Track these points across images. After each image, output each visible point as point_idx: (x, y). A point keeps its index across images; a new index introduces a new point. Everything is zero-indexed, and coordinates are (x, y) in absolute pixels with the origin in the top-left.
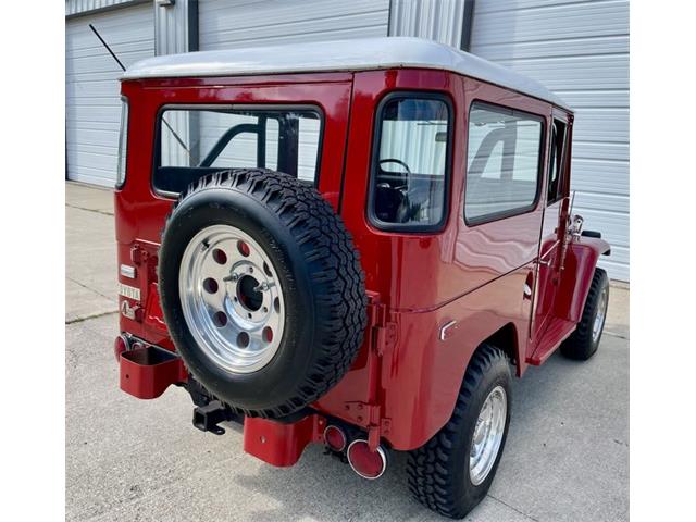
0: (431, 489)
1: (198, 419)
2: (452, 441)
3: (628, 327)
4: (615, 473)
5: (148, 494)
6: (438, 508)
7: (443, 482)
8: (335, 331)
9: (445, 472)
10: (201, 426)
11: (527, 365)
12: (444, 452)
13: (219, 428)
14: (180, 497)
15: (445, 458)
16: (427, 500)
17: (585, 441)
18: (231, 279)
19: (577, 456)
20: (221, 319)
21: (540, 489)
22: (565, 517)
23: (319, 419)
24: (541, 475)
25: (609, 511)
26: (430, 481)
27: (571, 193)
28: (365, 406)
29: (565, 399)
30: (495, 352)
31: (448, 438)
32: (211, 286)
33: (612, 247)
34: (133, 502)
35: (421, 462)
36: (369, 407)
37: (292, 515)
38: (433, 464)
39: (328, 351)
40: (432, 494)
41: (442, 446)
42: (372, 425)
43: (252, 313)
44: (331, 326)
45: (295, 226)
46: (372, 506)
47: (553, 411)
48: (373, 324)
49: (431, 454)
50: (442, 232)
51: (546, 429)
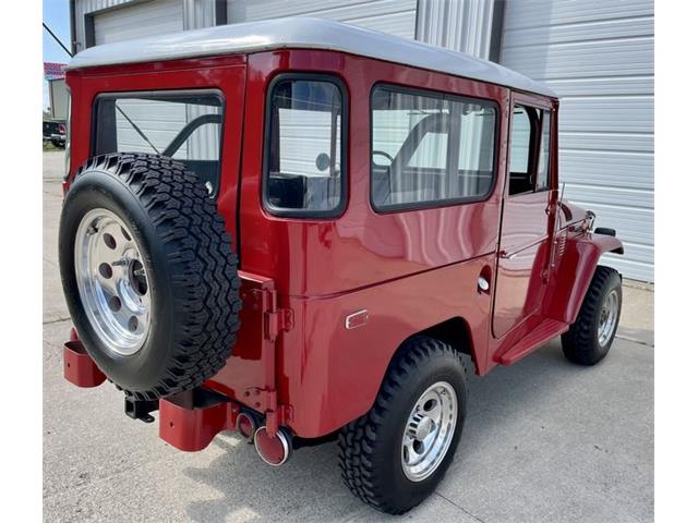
0: (358, 482)
1: (129, 407)
2: (377, 434)
3: (653, 333)
4: (582, 478)
5: (95, 480)
6: (369, 502)
7: (368, 474)
8: (195, 312)
9: (370, 465)
10: (132, 414)
11: (495, 364)
12: (369, 445)
13: (151, 417)
14: (126, 484)
15: (369, 450)
16: (358, 493)
17: (563, 445)
18: (120, 263)
19: (547, 460)
20: (116, 303)
21: (495, 491)
22: (512, 518)
23: (232, 407)
24: (501, 477)
25: (562, 515)
26: (358, 474)
27: (560, 185)
28: (262, 392)
29: (554, 403)
30: (437, 346)
31: (374, 431)
32: (107, 271)
33: (624, 244)
34: (79, 488)
35: (348, 455)
36: (265, 392)
37: (231, 505)
38: (359, 456)
39: (187, 331)
40: (361, 487)
41: (367, 439)
42: (269, 410)
43: (142, 297)
44: (188, 306)
45: (152, 208)
46: (314, 500)
47: (537, 416)
48: (265, 310)
49: (357, 445)
50: (339, 217)
51: (523, 432)
